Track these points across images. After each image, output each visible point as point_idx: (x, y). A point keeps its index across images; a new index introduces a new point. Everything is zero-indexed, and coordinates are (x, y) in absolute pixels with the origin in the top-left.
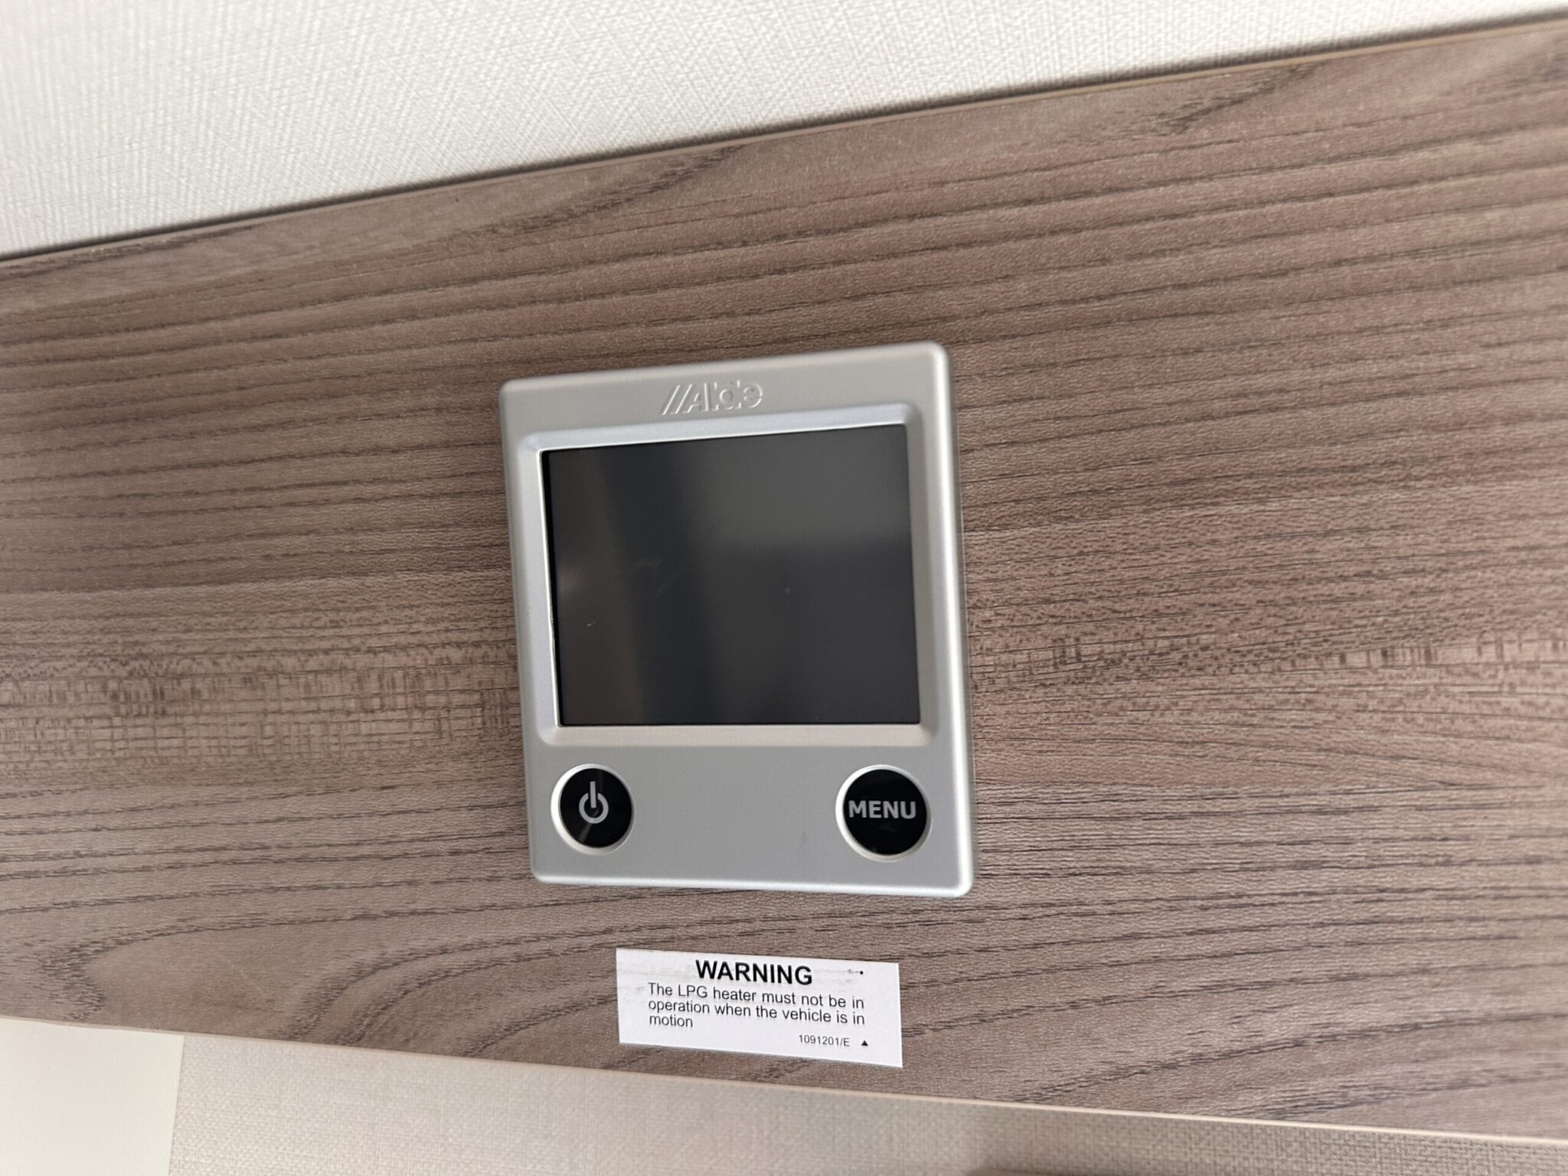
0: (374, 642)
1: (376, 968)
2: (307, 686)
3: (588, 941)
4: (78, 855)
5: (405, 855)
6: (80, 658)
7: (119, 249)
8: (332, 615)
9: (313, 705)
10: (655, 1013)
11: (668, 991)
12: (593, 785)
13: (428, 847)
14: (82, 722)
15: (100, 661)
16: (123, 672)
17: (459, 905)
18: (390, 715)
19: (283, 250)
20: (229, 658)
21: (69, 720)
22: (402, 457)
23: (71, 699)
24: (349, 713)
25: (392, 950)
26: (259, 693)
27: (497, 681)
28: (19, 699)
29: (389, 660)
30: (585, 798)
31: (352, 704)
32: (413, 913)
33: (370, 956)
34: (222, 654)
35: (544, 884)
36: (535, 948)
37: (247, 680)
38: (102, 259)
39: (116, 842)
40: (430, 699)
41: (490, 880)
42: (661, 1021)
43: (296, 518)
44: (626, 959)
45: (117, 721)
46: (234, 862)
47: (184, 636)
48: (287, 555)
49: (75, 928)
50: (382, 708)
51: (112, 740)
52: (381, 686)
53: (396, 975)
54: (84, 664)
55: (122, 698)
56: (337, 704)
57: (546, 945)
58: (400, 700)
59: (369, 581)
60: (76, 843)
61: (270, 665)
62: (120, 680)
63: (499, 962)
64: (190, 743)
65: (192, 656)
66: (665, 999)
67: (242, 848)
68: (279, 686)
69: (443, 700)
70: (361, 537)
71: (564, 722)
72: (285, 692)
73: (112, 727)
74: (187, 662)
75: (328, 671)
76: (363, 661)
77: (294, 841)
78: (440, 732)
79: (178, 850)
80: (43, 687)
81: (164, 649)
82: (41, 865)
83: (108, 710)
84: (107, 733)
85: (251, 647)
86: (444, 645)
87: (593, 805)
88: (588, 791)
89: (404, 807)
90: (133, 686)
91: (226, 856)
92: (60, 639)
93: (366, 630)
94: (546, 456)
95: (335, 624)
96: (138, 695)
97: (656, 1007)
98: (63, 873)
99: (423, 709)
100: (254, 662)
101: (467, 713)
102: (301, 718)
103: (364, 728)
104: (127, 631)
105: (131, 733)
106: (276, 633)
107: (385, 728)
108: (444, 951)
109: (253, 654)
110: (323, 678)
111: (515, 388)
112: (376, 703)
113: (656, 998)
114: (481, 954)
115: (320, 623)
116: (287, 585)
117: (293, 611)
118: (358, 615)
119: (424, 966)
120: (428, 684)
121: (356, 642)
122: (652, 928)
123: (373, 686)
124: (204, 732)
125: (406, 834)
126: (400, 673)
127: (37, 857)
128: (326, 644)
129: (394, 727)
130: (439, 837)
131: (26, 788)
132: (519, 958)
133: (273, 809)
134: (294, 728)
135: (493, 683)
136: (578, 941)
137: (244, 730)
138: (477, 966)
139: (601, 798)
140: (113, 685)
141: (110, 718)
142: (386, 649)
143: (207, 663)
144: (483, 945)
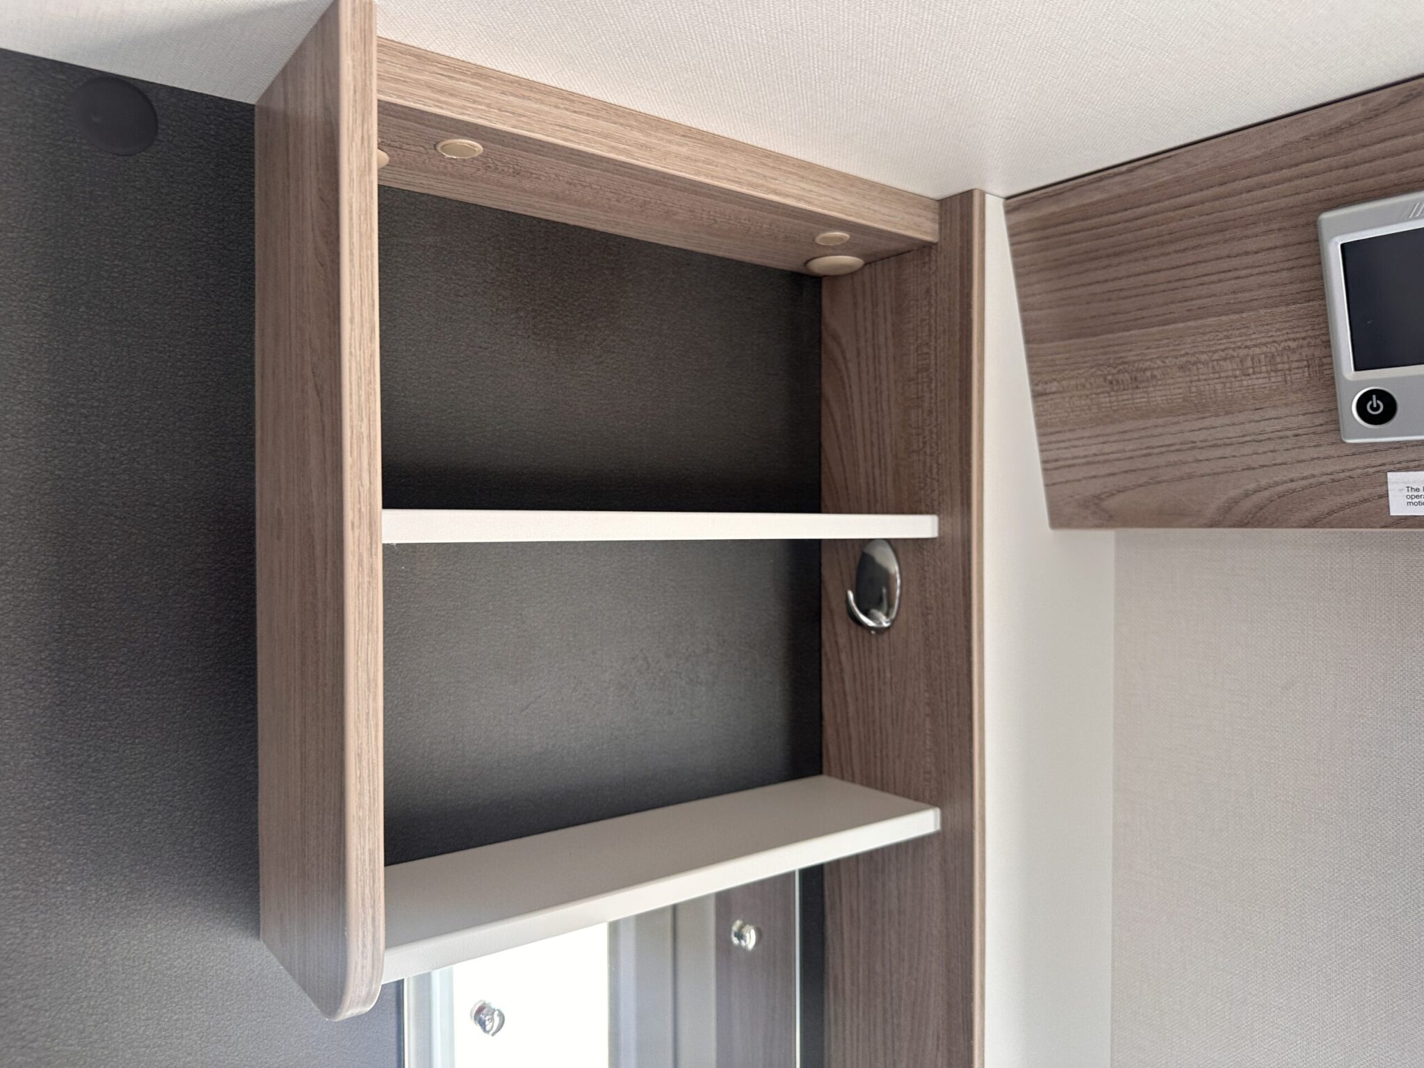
0: (1248, 343)
1: (1255, 491)
2: (1213, 367)
3: (1371, 470)
4: (1095, 455)
5: (1269, 439)
6: (1092, 367)
7: (1100, 177)
8: (1225, 333)
9: (1217, 376)
10: (1410, 500)
11: (1417, 490)
12: (1374, 397)
13: (1281, 434)
14: (1094, 396)
15: (1102, 368)
16: (1114, 371)
17: (1299, 459)
18: (1258, 376)
19: (1189, 165)
20: (1170, 359)
21: (1087, 396)
22: (1259, 255)
23: (1088, 386)
24: (1236, 377)
25: (1263, 482)
26: (1187, 373)
27: (1316, 354)
28: (1061, 389)
29: (1257, 350)
30: (1370, 403)
31: (1238, 373)
32: (1275, 465)
33: (1252, 486)
34: (1167, 357)
35: (1350, 444)
36: (1342, 475)
37: (1181, 368)
38: (1091, 183)
39: (1115, 447)
40: (1280, 366)
41: (1315, 446)
42: (1414, 504)
43: (1204, 290)
44: (1391, 476)
45: (1112, 394)
46: (1177, 450)
47: (1145, 352)
48: (1199, 308)
49: (1095, 487)
50: (1254, 373)
51: (1110, 402)
52: (1253, 363)
53: (1266, 494)
54: (1093, 370)
55: (1115, 382)
56: (1230, 373)
57: (1348, 474)
58: (1264, 369)
59: (1244, 315)
60: (1094, 450)
61: (1193, 359)
62: (1113, 375)
63: (1322, 483)
64: (1152, 399)
65: (1151, 360)
66: (1416, 494)
67: (1182, 444)
68: (1198, 369)
69: (1286, 366)
70: (1239, 295)
71: (1356, 369)
72: (1201, 371)
73: (1110, 396)
74: (1148, 363)
75: (1225, 359)
76: (1243, 352)
77: (1210, 438)
78: (1286, 381)
79: (1148, 448)
80: (1073, 382)
81: (1135, 358)
82: (1076, 461)
83: (1107, 389)
84: (1107, 399)
85: (1183, 352)
86: (1286, 341)
87: (1375, 406)
88: (1372, 400)
89: (1267, 417)
90: (1120, 377)
91: (1173, 448)
92: (1080, 360)
93: (1244, 338)
94: (1343, 246)
95: (1228, 337)
96: (1123, 381)
97: (1411, 497)
98: (1089, 463)
99: (1276, 371)
100: (1184, 359)
101: (1301, 371)
102: (1210, 382)
103: (1245, 383)
104: (1115, 352)
105: (1120, 398)
106: (1196, 344)
107: (1256, 382)
108: (1292, 481)
109: (1183, 355)
110: (1222, 363)
111: (1326, 216)
112: (1251, 371)
113: (1410, 494)
114: (1311, 481)
115: (1219, 338)
116: (1200, 322)
117: (1204, 334)
118: (1239, 331)
119: (1280, 489)
120: (1278, 360)
121: (1239, 344)
122: (1407, 462)
123: (1249, 363)
124: (1158, 393)
125: (1269, 429)
126: (1263, 356)
127: (1075, 458)
128: (1222, 347)
129: (1261, 381)
130: (1288, 429)
131: (1067, 428)
132: (1333, 481)
133: (1198, 425)
134: (1207, 387)
135: (1314, 355)
136: (1366, 470)
137: (1180, 391)
138: (1311, 486)
139: (1379, 402)
140: (1110, 378)
141: (1108, 392)
142: (1255, 346)
143: (1159, 362)
144: (1313, 476)
